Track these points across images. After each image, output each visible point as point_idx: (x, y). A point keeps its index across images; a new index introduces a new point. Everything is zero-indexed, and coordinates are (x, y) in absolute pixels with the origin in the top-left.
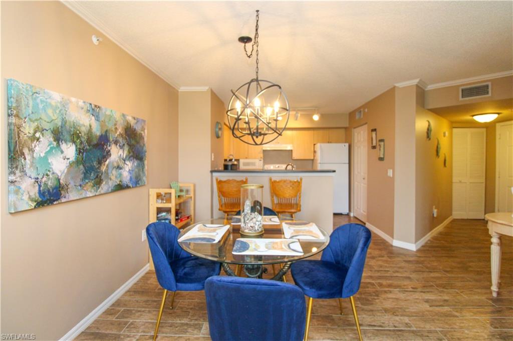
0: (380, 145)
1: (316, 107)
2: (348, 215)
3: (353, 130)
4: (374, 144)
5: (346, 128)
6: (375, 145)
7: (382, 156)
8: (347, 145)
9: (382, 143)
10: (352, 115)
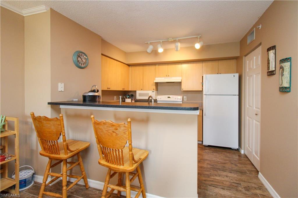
0: (282, 68)
1: (198, 35)
2: (238, 150)
3: (244, 57)
4: (272, 68)
5: (236, 58)
6: (274, 69)
7: (286, 85)
8: (237, 75)
9: (287, 65)
10: (243, 42)
